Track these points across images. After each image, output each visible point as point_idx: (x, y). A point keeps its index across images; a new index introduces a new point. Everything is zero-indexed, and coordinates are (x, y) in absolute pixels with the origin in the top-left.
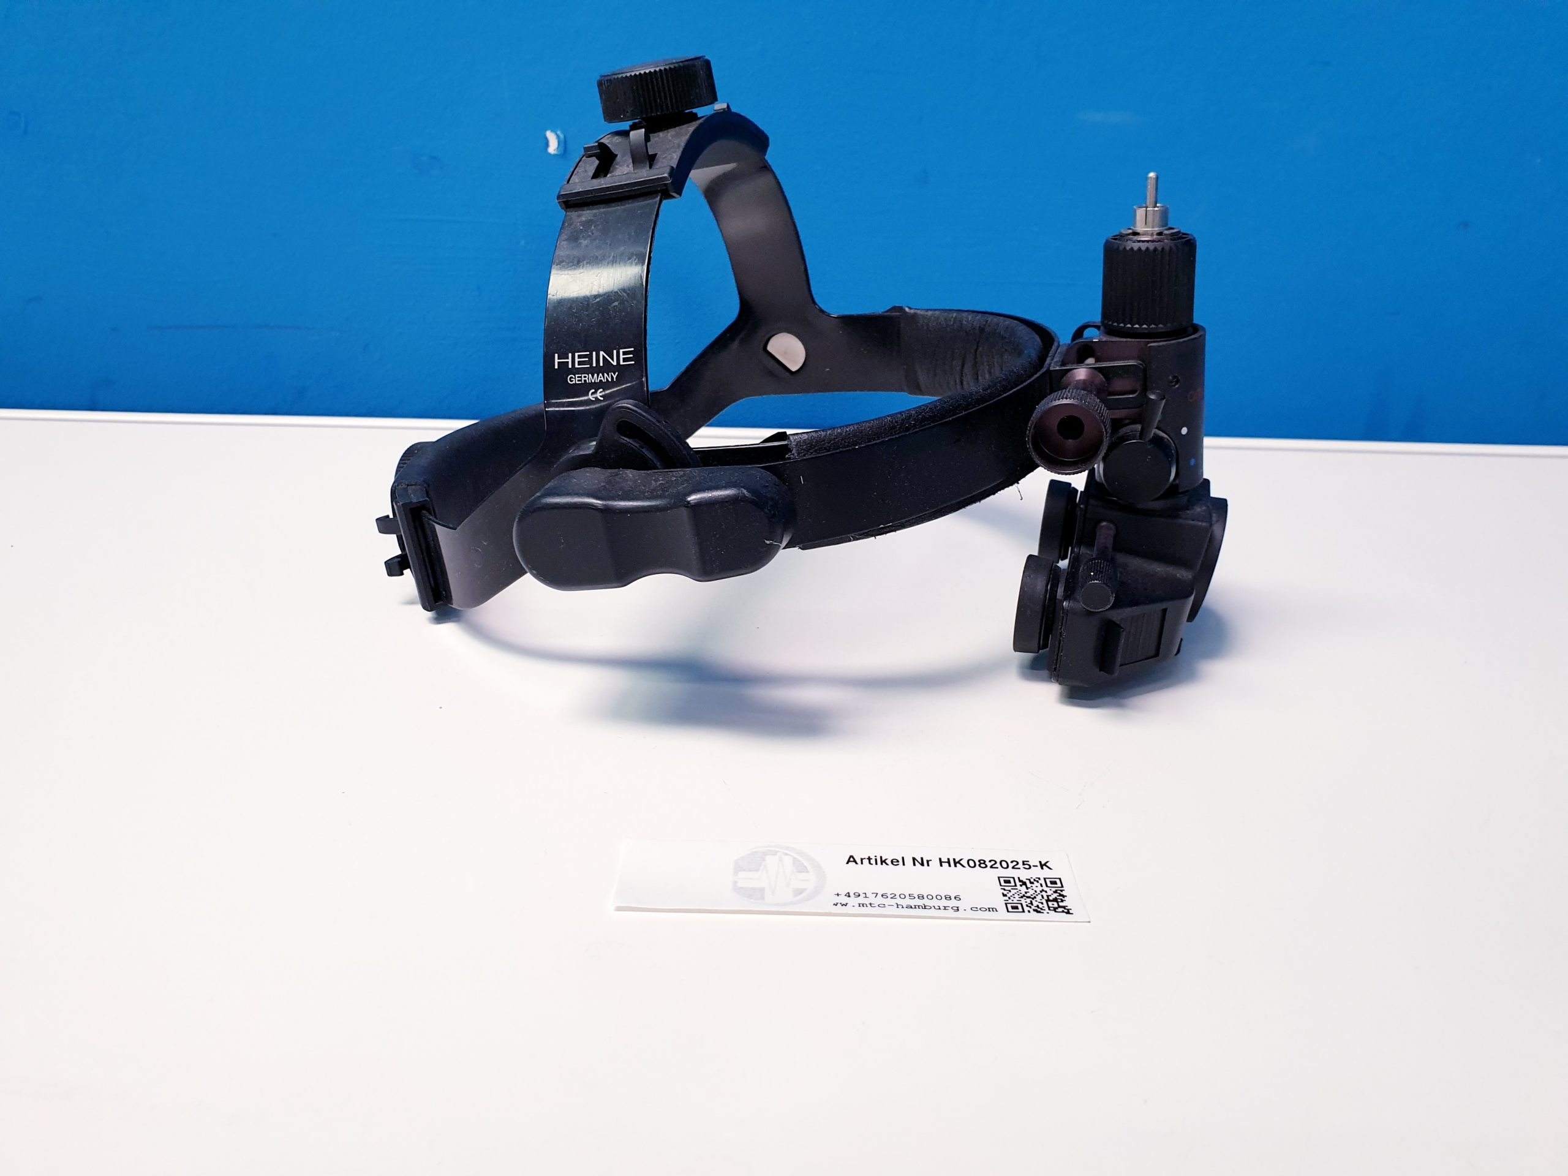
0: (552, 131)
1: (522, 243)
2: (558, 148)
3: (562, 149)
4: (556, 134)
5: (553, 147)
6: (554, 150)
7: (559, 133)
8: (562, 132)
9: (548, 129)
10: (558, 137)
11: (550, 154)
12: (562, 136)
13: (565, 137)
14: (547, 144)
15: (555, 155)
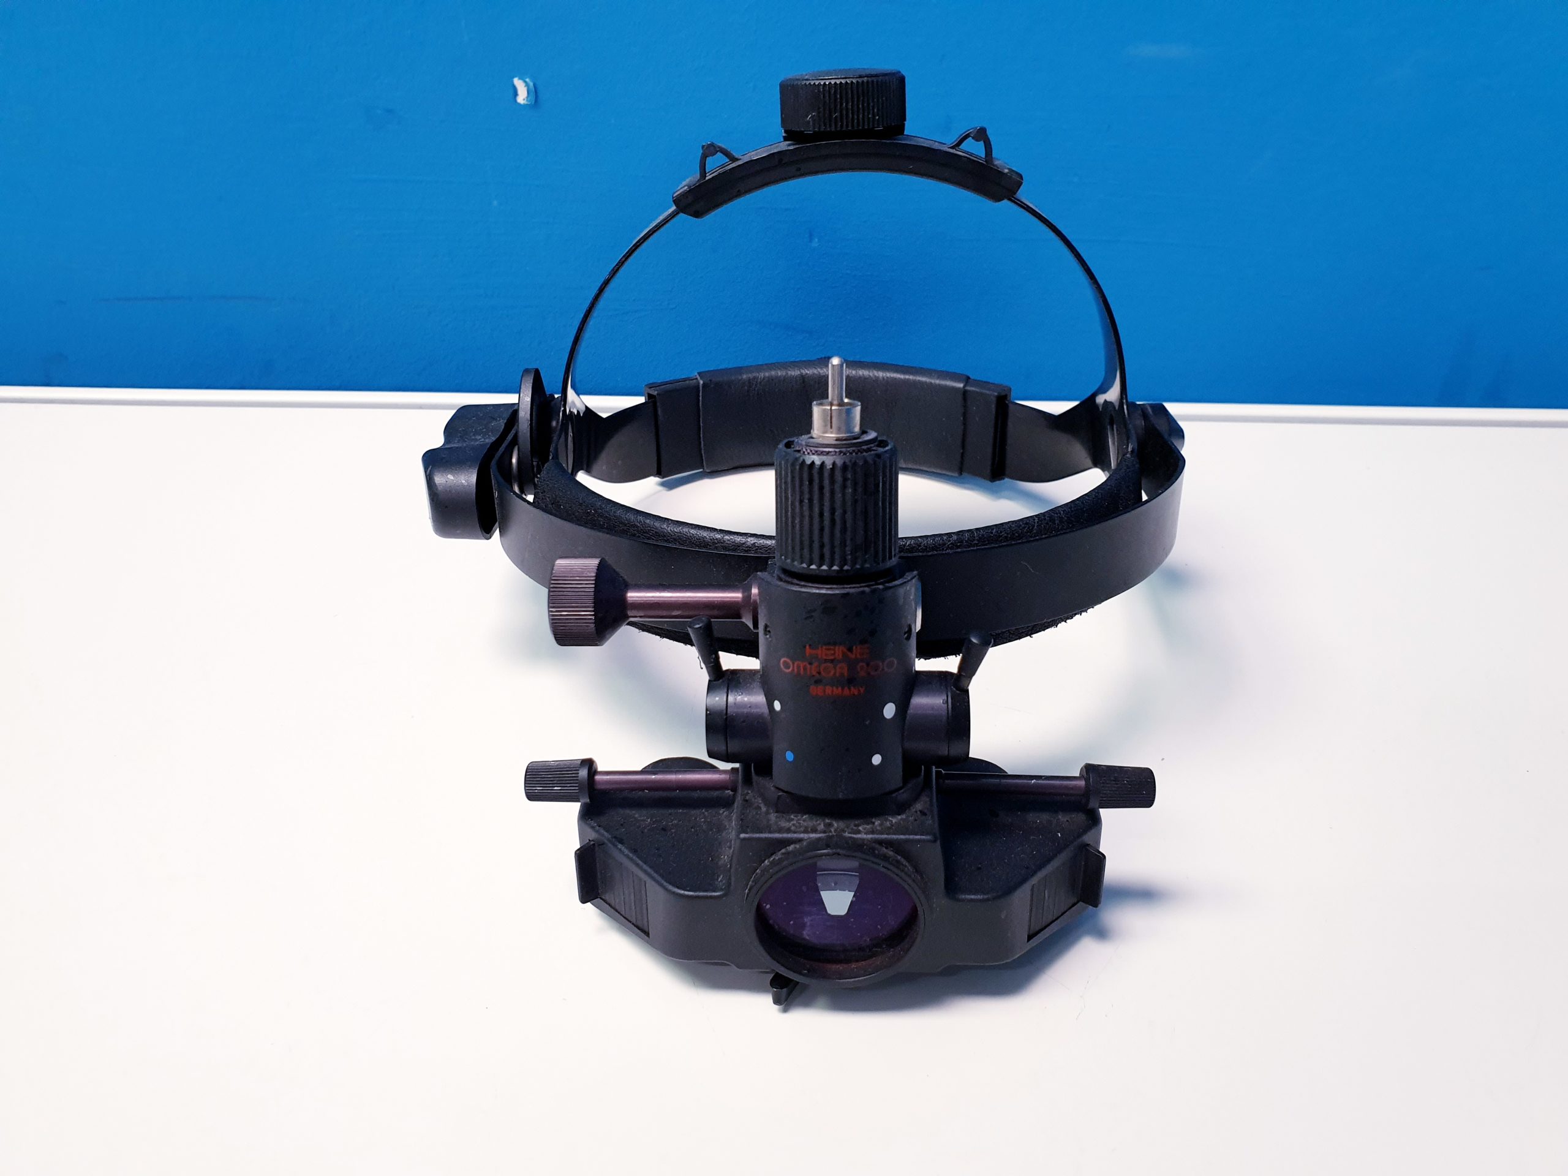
0: (520, 79)
1: (495, 203)
2: (527, 97)
3: (533, 98)
4: (525, 82)
5: (522, 97)
6: (524, 100)
7: (527, 80)
8: (532, 80)
9: (516, 77)
10: (527, 85)
11: (519, 104)
12: (531, 84)
13: (535, 85)
14: (516, 94)
15: (525, 105)
